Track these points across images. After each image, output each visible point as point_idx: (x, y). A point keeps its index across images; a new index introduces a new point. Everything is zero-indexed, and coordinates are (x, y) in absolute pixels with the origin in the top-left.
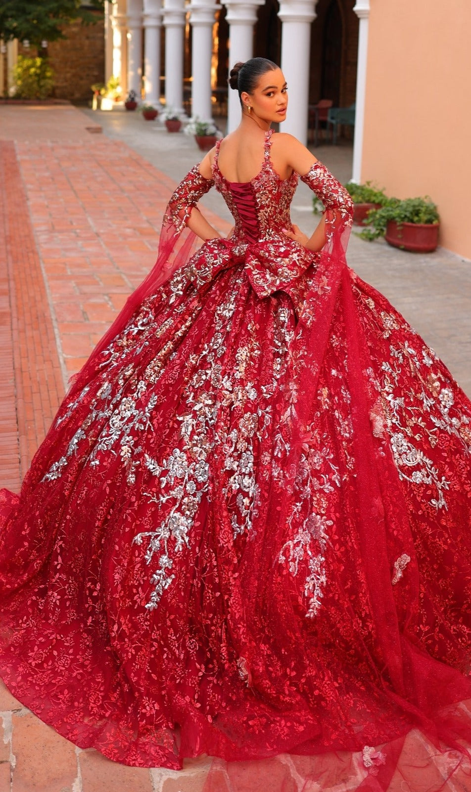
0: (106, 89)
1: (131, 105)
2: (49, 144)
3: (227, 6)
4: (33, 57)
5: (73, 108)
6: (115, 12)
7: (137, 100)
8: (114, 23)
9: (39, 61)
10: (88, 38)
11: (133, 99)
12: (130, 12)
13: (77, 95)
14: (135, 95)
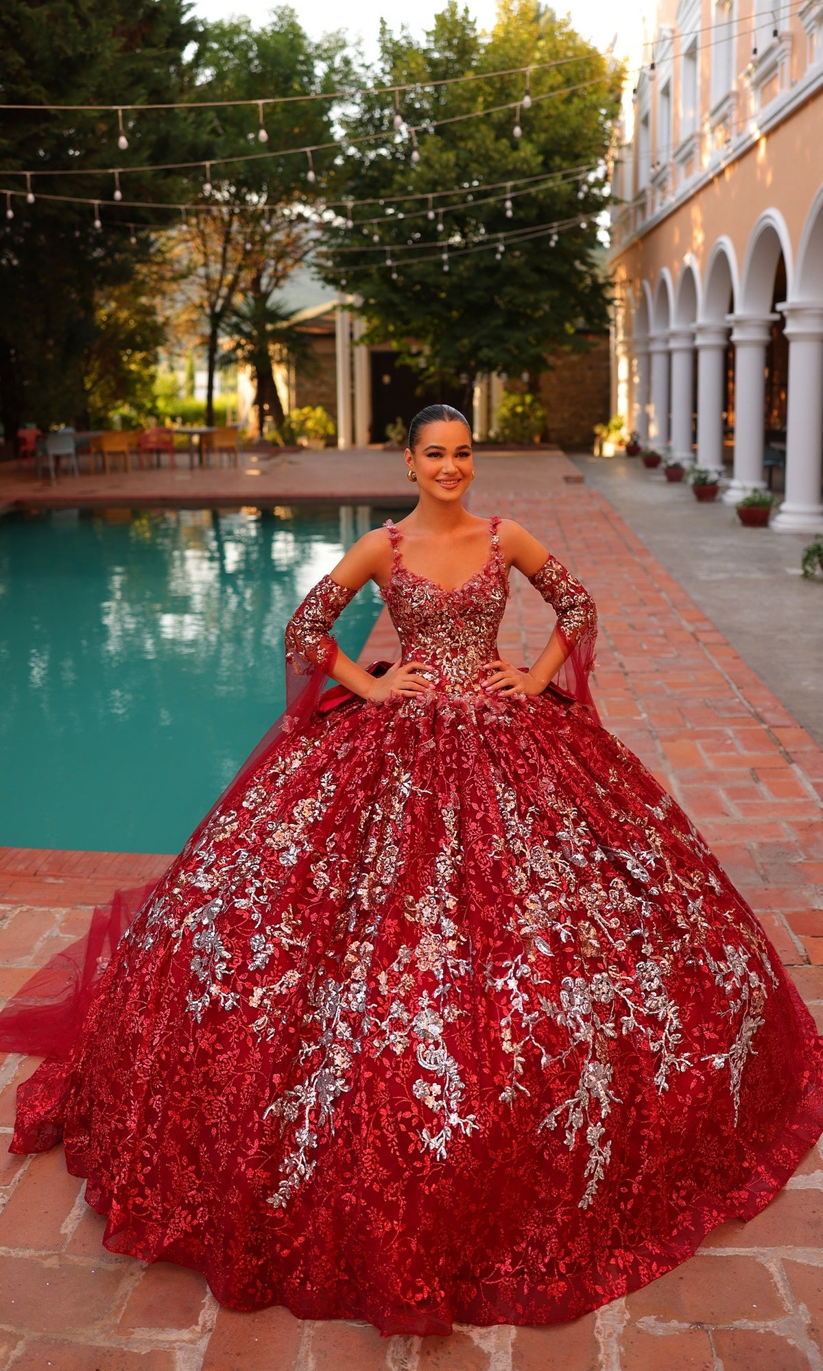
0: (609, 431)
1: (633, 450)
2: (511, 497)
3: (785, 313)
4: (523, 394)
5: (560, 453)
6: (621, 337)
7: (641, 443)
8: (620, 350)
9: (528, 399)
10: (590, 368)
11: (635, 443)
12: (635, 335)
13: (577, 439)
14: (638, 437)
